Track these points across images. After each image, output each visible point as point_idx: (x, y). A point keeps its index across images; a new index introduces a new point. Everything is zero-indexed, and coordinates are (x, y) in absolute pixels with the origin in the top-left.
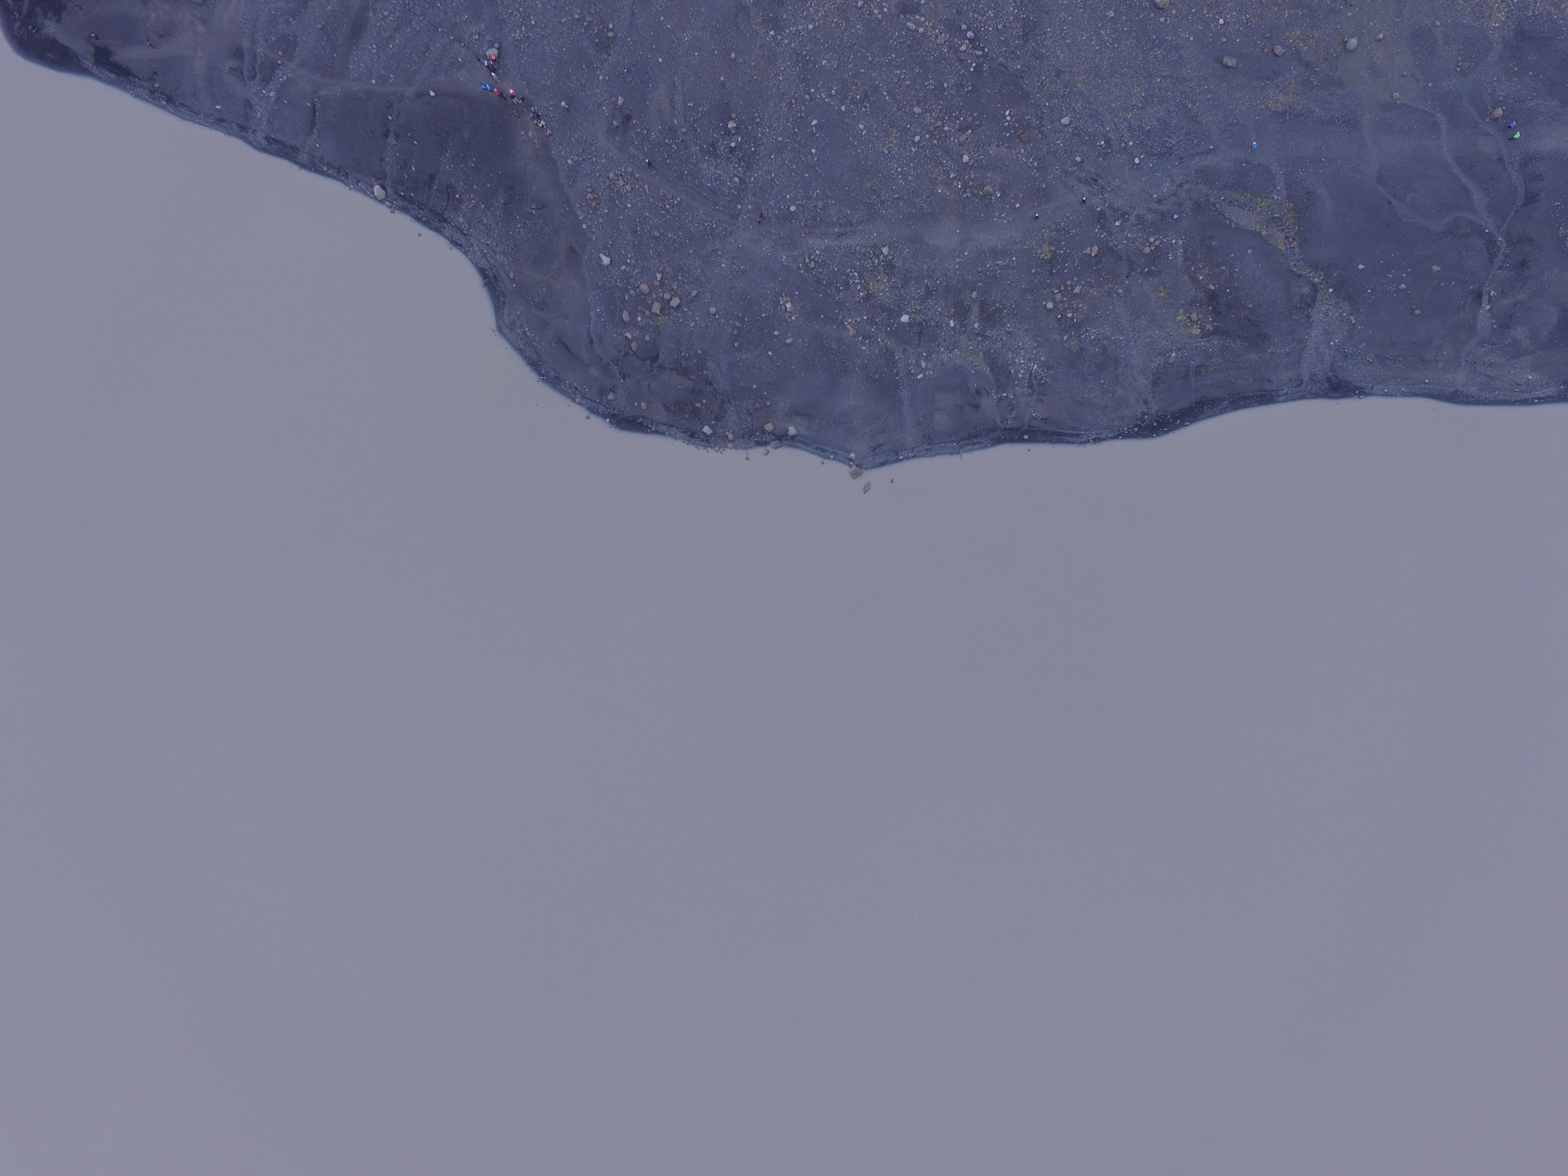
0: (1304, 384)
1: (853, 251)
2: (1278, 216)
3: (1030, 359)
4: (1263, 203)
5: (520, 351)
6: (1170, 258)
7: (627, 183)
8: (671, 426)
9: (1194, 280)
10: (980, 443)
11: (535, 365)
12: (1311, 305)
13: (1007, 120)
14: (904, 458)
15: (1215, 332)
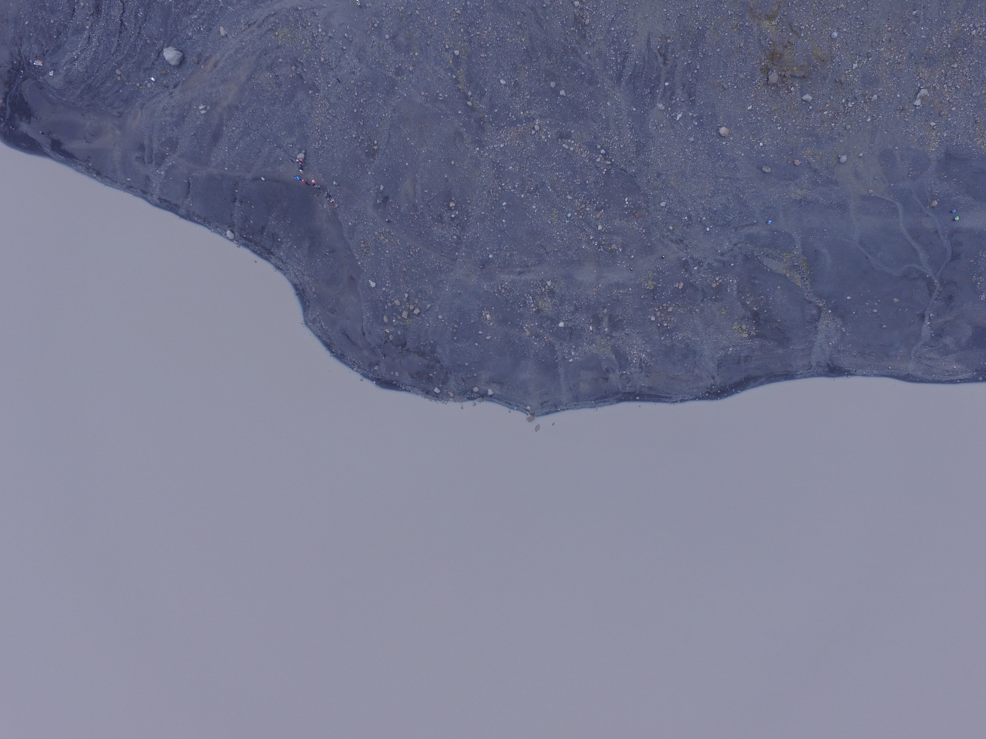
0: (813, 368)
1: (528, 283)
2: (797, 264)
3: (640, 351)
4: (787, 257)
5: (319, 337)
6: (729, 291)
7: (386, 238)
8: (414, 387)
9: (744, 304)
10: (608, 401)
11: (328, 346)
12: (817, 320)
13: (626, 204)
14: (561, 410)
15: (758, 336)
